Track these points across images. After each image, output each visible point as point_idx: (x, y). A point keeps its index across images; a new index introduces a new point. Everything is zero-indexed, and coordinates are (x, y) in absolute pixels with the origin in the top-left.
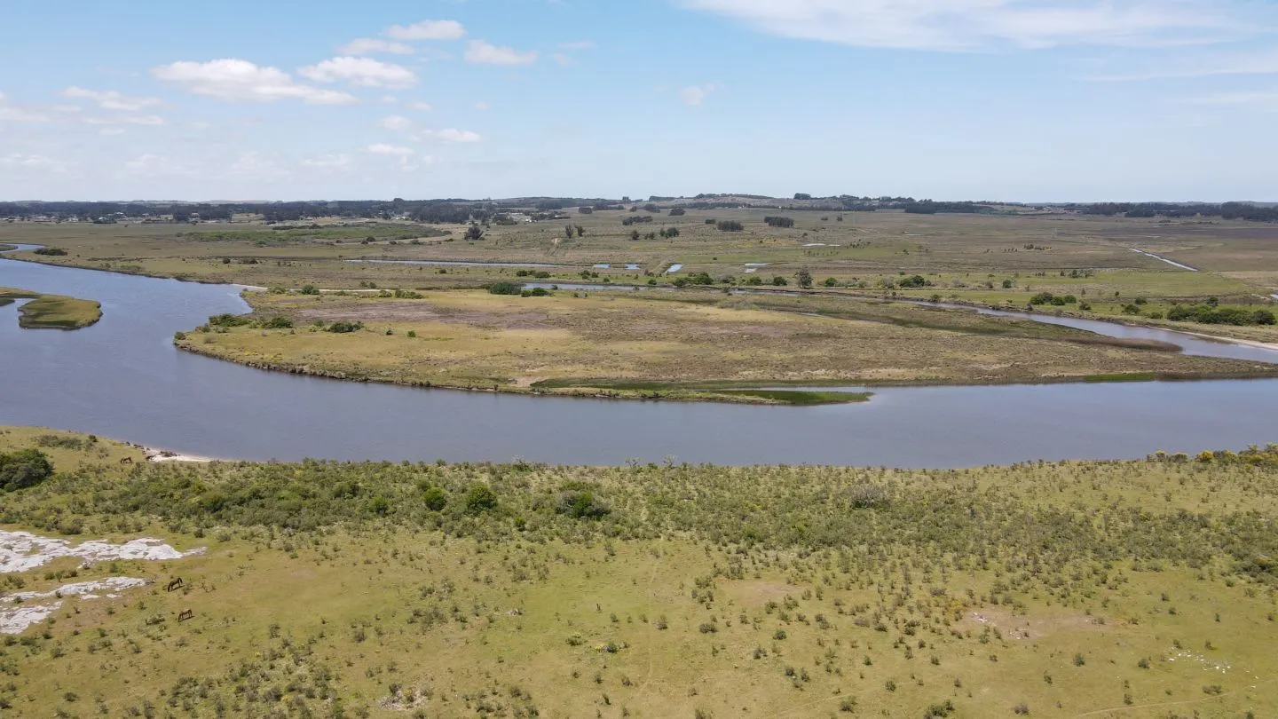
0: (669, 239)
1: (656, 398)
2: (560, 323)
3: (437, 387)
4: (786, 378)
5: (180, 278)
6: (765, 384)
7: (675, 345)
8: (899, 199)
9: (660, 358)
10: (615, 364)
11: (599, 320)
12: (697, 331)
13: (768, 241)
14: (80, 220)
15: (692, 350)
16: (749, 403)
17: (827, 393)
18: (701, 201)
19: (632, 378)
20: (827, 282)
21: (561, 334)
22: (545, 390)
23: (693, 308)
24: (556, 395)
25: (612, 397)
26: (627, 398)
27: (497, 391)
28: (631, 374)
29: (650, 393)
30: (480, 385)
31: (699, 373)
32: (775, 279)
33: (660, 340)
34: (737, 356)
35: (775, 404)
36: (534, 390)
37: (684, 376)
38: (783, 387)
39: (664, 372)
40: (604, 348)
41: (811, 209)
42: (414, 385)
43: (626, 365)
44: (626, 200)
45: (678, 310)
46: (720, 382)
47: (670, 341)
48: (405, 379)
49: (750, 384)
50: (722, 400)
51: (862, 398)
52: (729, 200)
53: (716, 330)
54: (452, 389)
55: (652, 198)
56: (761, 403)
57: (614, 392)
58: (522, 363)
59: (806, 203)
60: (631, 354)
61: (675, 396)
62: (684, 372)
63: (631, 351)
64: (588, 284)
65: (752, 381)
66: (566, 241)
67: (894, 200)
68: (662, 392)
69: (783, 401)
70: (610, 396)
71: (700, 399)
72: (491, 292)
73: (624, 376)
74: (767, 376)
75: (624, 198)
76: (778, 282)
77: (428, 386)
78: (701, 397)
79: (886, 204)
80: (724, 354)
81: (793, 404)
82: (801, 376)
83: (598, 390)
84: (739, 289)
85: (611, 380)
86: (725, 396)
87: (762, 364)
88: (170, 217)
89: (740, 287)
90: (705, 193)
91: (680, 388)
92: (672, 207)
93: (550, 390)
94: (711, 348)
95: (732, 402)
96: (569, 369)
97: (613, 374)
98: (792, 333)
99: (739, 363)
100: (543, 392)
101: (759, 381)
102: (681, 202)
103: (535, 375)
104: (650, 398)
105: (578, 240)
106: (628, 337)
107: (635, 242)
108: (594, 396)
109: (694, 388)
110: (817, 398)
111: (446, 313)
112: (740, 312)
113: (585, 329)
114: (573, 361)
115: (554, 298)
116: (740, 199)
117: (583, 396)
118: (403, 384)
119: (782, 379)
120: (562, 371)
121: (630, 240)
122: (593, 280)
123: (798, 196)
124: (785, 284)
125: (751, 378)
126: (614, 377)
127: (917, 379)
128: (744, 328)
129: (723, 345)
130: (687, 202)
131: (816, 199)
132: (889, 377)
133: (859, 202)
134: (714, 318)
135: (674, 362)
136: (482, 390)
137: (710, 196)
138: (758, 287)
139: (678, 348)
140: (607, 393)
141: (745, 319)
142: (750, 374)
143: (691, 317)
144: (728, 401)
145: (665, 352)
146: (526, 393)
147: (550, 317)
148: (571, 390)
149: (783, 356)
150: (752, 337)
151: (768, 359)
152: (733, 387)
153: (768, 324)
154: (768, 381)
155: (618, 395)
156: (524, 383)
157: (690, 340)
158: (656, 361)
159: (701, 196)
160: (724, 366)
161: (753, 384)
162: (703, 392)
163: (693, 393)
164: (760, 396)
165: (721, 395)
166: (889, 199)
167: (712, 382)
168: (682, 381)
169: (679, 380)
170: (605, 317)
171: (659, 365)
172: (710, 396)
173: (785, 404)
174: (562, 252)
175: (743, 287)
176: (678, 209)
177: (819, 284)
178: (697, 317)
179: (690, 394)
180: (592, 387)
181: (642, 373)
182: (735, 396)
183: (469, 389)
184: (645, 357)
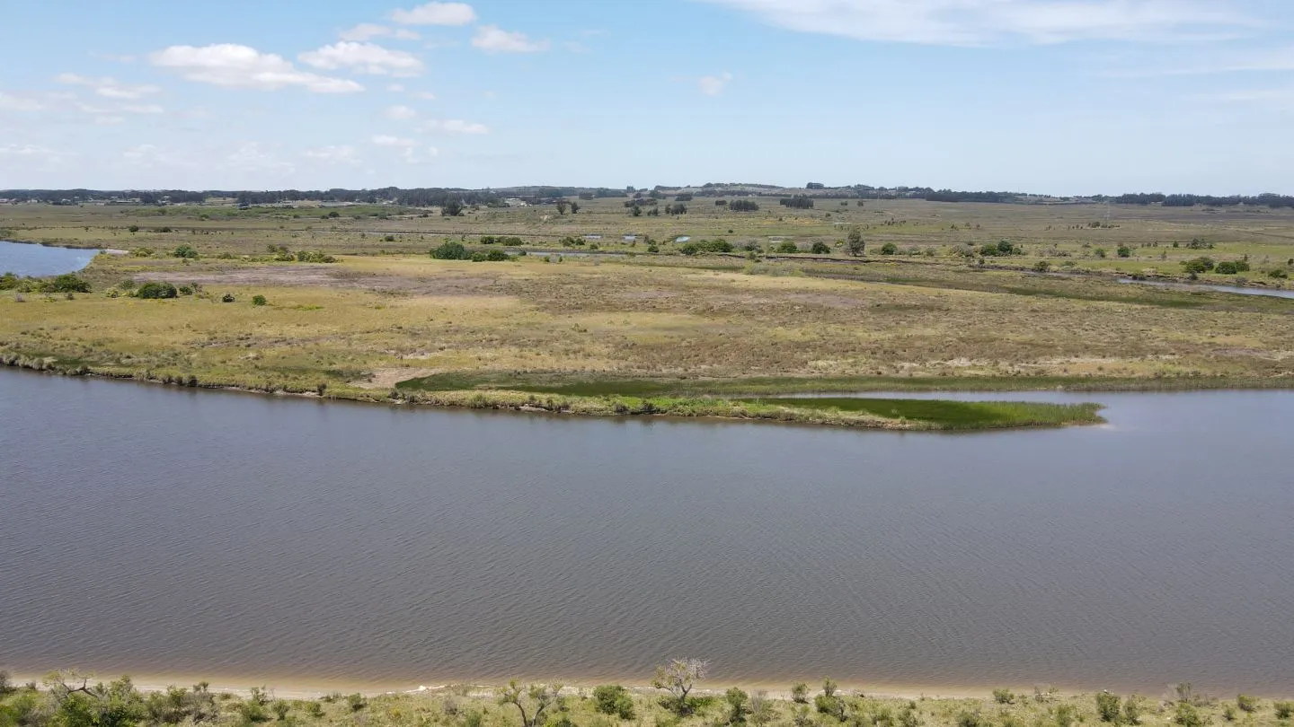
0: (676, 216)
1: (648, 413)
2: (512, 289)
3: (208, 388)
4: (903, 374)
5: (46, 244)
6: (869, 385)
7: (685, 319)
8: (917, 189)
9: (661, 338)
10: (577, 346)
11: (569, 286)
12: (718, 301)
13: (789, 219)
14: (38, 202)
15: (716, 327)
16: (849, 426)
17: (1016, 405)
18: (710, 189)
19: (604, 374)
20: (883, 249)
21: (505, 302)
22: (418, 395)
23: (710, 274)
24: (438, 405)
25: (555, 412)
26: (586, 415)
27: (323, 397)
28: (601, 364)
29: (634, 403)
30: (291, 384)
31: (731, 363)
32: (815, 246)
33: (660, 311)
34: (795, 334)
35: (909, 430)
36: (395, 396)
37: (703, 370)
38: (902, 390)
39: (667, 361)
40: (566, 322)
41: (827, 197)
42: (168, 383)
43: (599, 348)
44: (630, 189)
45: (689, 276)
46: (777, 381)
47: (676, 313)
48: (153, 373)
49: (837, 386)
50: (790, 421)
51: (1086, 416)
52: (738, 189)
53: (748, 299)
54: (237, 392)
55: (658, 187)
56: (877, 428)
57: (558, 399)
58: (408, 343)
59: (819, 192)
60: (608, 332)
61: (688, 409)
62: (703, 362)
63: (611, 327)
64: (570, 252)
65: (838, 380)
66: (557, 218)
67: (911, 190)
68: (661, 402)
69: (921, 423)
70: (550, 409)
71: (741, 417)
72: (434, 257)
73: (588, 369)
74: (863, 370)
75: (628, 188)
76: (819, 248)
77: (193, 385)
78: (744, 414)
79: (902, 193)
80: (770, 332)
81: (947, 430)
82: (931, 369)
83: (526, 396)
84: (768, 258)
85: (560, 376)
86: (796, 411)
87: (845, 349)
88: (138, 200)
89: (769, 255)
90: (713, 183)
91: (696, 393)
92: (678, 195)
93: (428, 394)
94: (747, 322)
95: (813, 425)
96: (489, 354)
97: (568, 365)
98: (868, 304)
99: (802, 346)
100: (412, 400)
101: (851, 379)
102: (689, 190)
103: (420, 365)
104: (634, 414)
105: (571, 216)
106: (611, 307)
107: (636, 218)
108: (516, 409)
109: (726, 393)
110: (998, 416)
111: (348, 277)
112: (780, 279)
113: (545, 296)
114: (503, 343)
115: (516, 263)
116: (750, 189)
117: (494, 408)
118: (149, 381)
119: (894, 375)
120: (469, 360)
121: (630, 216)
122: (577, 247)
123: (810, 186)
124: (828, 252)
125: (833, 373)
126: (569, 369)
127: (1158, 378)
128: (792, 297)
129: (767, 318)
130: (694, 191)
131: (830, 188)
132: (1100, 373)
133: (875, 192)
134: (744, 285)
135: (684, 344)
136: (294, 395)
137: (718, 185)
138: (793, 255)
139: (690, 322)
140: (544, 403)
141: (786, 286)
142: (832, 366)
143: (707, 284)
144: (803, 423)
145: (666, 329)
146: (379, 402)
147: (497, 283)
148: (469, 395)
149: (875, 336)
150: (807, 309)
151: (852, 339)
152: (804, 392)
153: (825, 292)
154: (870, 379)
155: (567, 407)
156: (387, 378)
157: (709, 311)
158: (651, 343)
159: (709, 185)
160: (774, 353)
161: (845, 386)
162: (749, 401)
163: (726, 404)
164: (873, 412)
165: (787, 410)
166: (906, 189)
167: (761, 381)
168: (701, 378)
169: (696, 376)
170: (580, 283)
171: (660, 348)
172: (764, 410)
173: (929, 429)
174: (550, 226)
175: (773, 254)
176: (685, 196)
177: (872, 252)
178: (716, 284)
179: (720, 407)
180: (516, 389)
181: (623, 364)
182: (819, 412)
183: (269, 393)
184: (634, 336)
